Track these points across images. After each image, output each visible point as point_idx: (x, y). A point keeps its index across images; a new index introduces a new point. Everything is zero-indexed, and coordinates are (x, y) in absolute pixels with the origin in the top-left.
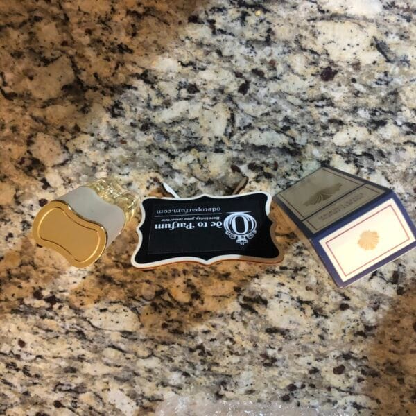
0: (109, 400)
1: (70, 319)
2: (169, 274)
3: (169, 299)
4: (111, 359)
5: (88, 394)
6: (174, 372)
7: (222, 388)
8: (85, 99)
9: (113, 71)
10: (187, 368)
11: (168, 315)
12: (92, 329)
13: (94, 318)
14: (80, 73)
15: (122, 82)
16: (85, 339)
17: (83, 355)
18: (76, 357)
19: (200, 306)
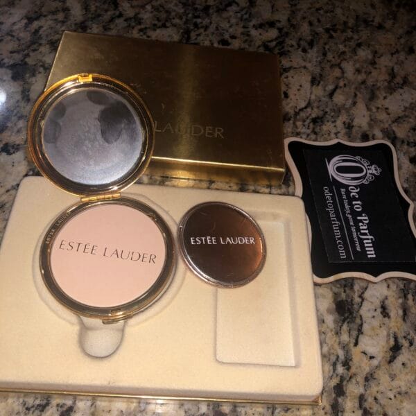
0: (400, 111)
1: (297, 127)
2: (247, 38)
3: (274, 43)
4: (347, 100)
5: (394, 128)
6: (358, 53)
7: (371, 23)
8: (35, 65)
9: (15, 39)
10: (353, 43)
11: (292, 46)
12: (309, 110)
13: (295, 105)
14: (4, 64)
15: (29, 35)
16: (322, 118)
17: (344, 123)
18: (347, 130)
19: (282, 24)
